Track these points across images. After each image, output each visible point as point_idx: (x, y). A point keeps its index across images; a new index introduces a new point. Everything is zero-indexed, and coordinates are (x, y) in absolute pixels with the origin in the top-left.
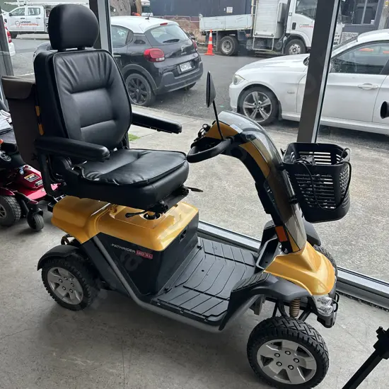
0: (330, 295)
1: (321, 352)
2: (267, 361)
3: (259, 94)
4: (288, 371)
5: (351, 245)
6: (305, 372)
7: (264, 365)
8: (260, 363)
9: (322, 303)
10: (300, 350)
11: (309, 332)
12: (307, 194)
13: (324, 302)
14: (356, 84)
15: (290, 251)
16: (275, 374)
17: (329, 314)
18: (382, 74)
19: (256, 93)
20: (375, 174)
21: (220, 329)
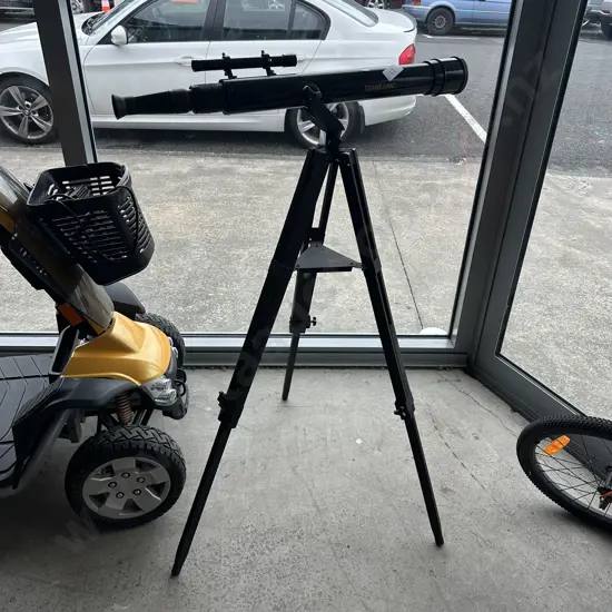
0: (166, 375)
1: (168, 455)
2: (101, 499)
3: (22, 90)
4: (135, 498)
5: (208, 297)
6: (158, 489)
7: (99, 507)
8: (93, 506)
9: (158, 389)
10: (140, 465)
11: (144, 435)
12: (82, 246)
13: (161, 387)
14: (171, 60)
15: (95, 334)
16: (119, 511)
17: (173, 400)
18: (203, 40)
19: (16, 88)
20: (227, 191)
21: (14, 488)
